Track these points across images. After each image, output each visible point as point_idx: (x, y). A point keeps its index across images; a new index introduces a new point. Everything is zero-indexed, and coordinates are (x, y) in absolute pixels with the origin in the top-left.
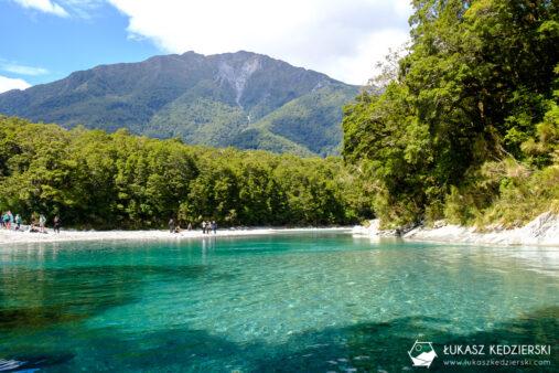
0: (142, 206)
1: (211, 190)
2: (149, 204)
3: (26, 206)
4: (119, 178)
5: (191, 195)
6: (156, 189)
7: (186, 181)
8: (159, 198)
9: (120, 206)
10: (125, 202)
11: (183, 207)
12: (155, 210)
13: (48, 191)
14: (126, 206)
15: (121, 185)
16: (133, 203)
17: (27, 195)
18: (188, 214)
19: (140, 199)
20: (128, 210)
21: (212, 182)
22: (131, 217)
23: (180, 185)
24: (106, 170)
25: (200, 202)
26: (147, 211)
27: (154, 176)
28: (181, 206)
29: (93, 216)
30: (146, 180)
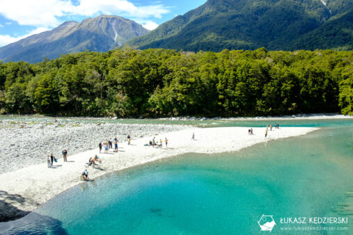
0: (233, 102)
1: (279, 90)
2: (237, 101)
3: (171, 105)
4: (219, 86)
5: (265, 94)
6: (241, 91)
7: (261, 85)
8: (244, 97)
9: (220, 103)
10: (223, 101)
11: (259, 102)
12: (241, 105)
13: (180, 97)
14: (223, 103)
15: (220, 90)
16: (227, 101)
17: (171, 99)
18: (262, 107)
19: (232, 98)
20: (225, 105)
21: (280, 85)
22: (226, 109)
23: (257, 88)
24: (212, 81)
25: (271, 99)
26: (235, 106)
27: (240, 84)
28: (258, 102)
29: (204, 109)
30: (235, 86)
